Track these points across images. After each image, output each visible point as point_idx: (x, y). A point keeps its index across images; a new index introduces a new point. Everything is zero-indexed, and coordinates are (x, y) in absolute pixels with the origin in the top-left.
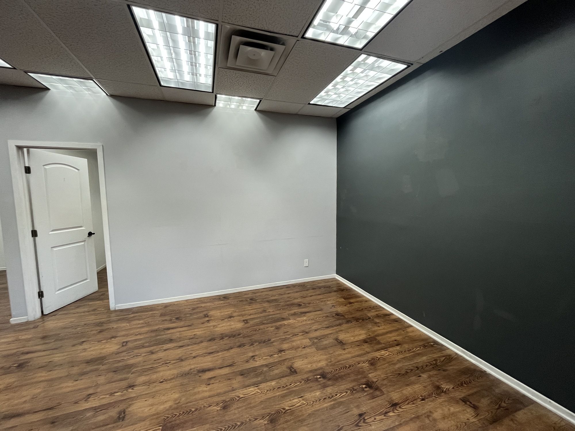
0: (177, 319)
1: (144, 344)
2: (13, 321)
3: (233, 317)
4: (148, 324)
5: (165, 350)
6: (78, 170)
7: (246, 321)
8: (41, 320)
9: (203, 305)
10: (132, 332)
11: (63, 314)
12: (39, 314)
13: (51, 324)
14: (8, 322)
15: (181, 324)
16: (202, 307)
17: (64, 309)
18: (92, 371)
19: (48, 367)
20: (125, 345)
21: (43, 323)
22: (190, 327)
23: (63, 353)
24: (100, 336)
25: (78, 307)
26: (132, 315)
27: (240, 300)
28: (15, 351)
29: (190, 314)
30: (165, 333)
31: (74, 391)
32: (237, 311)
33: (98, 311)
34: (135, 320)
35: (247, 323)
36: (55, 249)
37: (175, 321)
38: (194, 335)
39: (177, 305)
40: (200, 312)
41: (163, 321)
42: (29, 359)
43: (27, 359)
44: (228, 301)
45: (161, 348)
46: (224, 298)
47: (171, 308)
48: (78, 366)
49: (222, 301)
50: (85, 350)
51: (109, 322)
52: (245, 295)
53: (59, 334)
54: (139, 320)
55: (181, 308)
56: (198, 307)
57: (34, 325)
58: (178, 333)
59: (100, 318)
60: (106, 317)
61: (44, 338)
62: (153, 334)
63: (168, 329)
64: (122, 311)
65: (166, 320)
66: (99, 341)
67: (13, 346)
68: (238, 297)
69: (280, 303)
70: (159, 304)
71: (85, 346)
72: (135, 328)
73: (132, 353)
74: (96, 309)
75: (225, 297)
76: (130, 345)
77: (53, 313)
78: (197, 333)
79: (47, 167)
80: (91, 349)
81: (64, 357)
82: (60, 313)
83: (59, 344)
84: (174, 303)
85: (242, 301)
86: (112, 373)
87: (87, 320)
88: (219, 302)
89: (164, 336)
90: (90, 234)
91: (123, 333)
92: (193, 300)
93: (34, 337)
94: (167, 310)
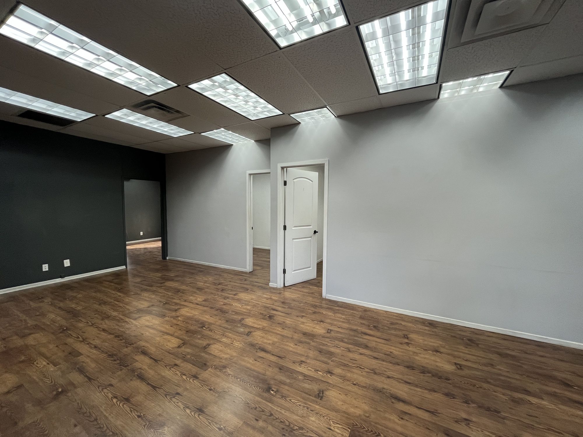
0: (374, 327)
1: (344, 338)
2: (271, 284)
3: (440, 352)
4: (349, 322)
5: (361, 354)
6: (312, 181)
7: (460, 367)
8: (283, 289)
9: (403, 323)
10: (335, 323)
11: (295, 290)
12: (282, 286)
13: (288, 294)
14: (268, 285)
15: (378, 334)
16: (401, 324)
17: (295, 286)
18: (306, 342)
19: (283, 325)
20: (330, 333)
21: (284, 292)
22: (387, 342)
23: (292, 319)
24: (313, 316)
25: (303, 287)
26: (337, 308)
27: (453, 334)
28: (269, 305)
29: (389, 327)
30: (362, 337)
31: (294, 352)
32: (447, 347)
33: (314, 295)
34: (338, 313)
35: (461, 369)
36: (294, 240)
37: (372, 329)
38: (391, 352)
39: (376, 312)
40: (400, 330)
41: (362, 324)
42: (275, 314)
43: (273, 314)
44: (435, 330)
45: (357, 351)
46: (430, 324)
47: (370, 314)
48: (298, 334)
49: (427, 327)
50: (303, 323)
51: (321, 307)
52: (460, 330)
53: (291, 304)
54: (342, 314)
55: (380, 318)
56: (397, 323)
57: (279, 291)
58: (374, 343)
59: (315, 301)
60: (319, 302)
61: (283, 303)
62: (352, 333)
63: (366, 334)
64: (330, 301)
65: (364, 324)
66: (312, 320)
67: (268, 302)
68: (449, 329)
69: (523, 366)
70: (360, 306)
71: (303, 320)
72: (338, 320)
73: (333, 342)
74: (313, 293)
75: (432, 324)
76: (333, 334)
77: (290, 287)
78: (394, 351)
79: (295, 180)
80: (308, 324)
81: (292, 323)
82: (293, 288)
83: (290, 311)
84: (374, 310)
85: (455, 337)
86: (318, 352)
87: (307, 299)
88: (423, 327)
89: (361, 339)
90: (315, 232)
91: (329, 321)
92: (393, 313)
93: (278, 300)
94: (366, 314)
